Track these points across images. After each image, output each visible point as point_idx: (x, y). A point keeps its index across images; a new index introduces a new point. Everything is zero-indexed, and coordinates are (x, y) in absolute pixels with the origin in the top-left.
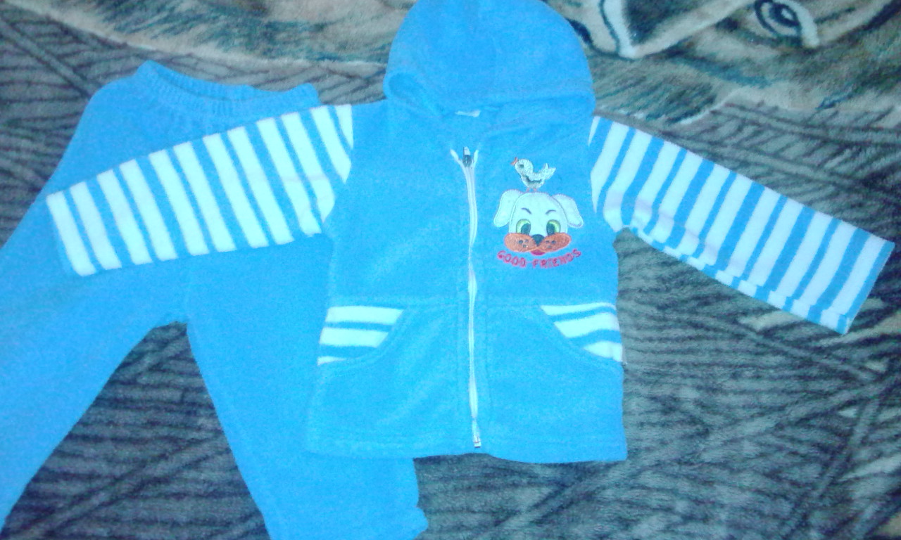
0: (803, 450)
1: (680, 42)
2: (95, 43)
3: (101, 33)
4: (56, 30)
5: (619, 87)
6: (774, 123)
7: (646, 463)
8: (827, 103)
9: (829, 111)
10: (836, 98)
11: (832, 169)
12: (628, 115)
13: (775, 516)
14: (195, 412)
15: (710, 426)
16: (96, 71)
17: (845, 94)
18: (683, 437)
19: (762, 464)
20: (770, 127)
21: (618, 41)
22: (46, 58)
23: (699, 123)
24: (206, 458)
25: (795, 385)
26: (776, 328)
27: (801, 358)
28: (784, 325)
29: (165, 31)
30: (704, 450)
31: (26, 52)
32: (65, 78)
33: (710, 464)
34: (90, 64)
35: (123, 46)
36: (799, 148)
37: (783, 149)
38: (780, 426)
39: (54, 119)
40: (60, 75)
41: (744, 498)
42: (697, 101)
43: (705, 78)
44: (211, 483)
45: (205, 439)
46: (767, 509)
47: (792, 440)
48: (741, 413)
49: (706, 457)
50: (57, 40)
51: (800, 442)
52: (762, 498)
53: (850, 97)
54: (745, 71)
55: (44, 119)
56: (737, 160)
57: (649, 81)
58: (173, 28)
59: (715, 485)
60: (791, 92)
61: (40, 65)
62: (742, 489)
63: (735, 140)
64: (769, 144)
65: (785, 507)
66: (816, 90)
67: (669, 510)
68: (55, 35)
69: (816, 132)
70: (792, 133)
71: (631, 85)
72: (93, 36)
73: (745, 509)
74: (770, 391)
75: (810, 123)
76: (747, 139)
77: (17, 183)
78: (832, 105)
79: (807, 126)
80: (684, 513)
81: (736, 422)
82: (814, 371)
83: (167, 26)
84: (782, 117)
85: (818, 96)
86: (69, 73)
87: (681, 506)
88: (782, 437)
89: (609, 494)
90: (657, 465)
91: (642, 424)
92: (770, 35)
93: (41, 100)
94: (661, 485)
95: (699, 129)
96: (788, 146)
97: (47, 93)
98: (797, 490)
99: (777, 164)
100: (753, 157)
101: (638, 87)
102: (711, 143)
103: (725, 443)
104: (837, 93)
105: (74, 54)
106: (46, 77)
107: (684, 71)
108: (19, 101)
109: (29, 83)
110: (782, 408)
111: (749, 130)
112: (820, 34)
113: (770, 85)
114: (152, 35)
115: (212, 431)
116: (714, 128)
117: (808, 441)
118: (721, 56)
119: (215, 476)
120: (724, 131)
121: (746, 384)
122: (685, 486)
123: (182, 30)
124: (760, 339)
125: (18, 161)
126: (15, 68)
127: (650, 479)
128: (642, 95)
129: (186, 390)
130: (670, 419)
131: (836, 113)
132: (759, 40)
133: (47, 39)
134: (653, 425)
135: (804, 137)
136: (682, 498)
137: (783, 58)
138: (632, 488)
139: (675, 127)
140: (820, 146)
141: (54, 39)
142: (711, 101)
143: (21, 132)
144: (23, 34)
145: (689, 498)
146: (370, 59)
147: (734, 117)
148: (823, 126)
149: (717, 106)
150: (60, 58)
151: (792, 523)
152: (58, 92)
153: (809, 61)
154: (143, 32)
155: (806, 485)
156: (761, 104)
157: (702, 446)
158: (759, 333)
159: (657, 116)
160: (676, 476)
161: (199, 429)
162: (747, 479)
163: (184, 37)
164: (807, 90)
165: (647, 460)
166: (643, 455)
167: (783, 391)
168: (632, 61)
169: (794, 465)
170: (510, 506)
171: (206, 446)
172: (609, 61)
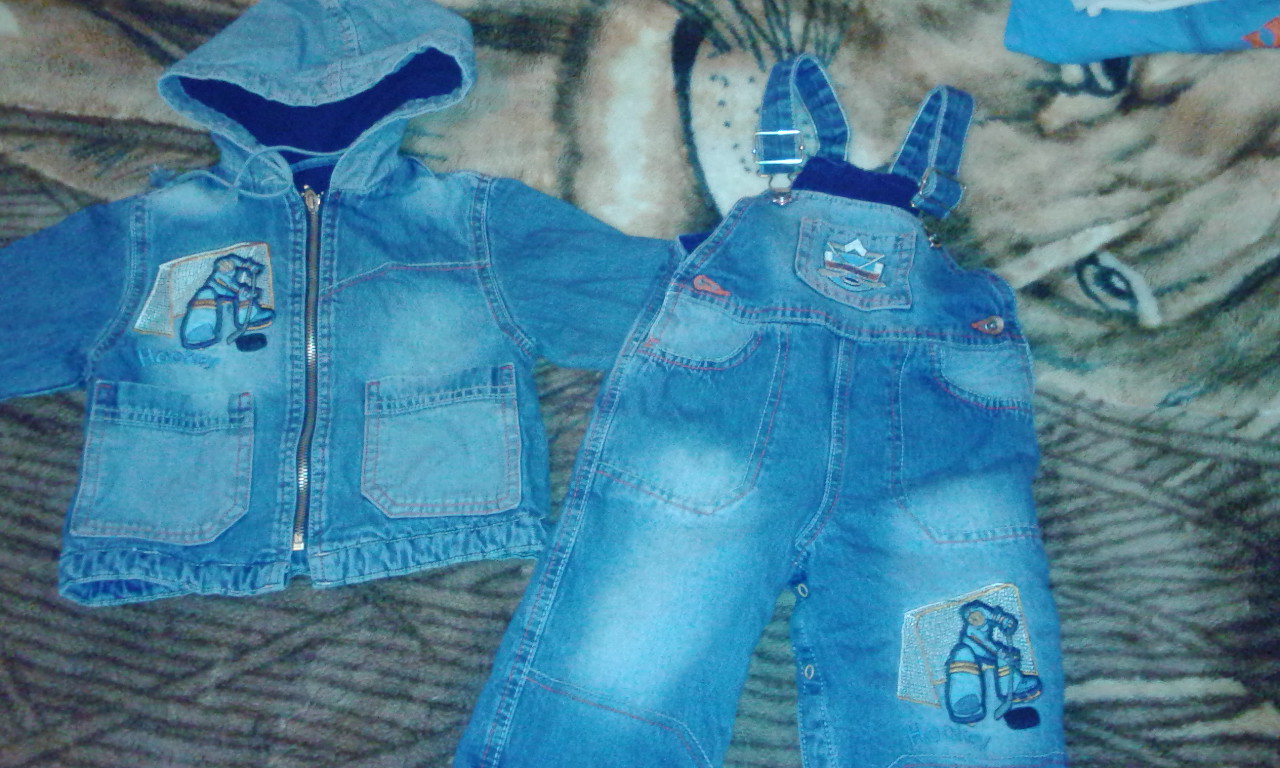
6: (1095, 423)
8: (1172, 399)
9: (1173, 411)
10: (1184, 393)
11: (1175, 489)
17: (1197, 390)
20: (1091, 429)
26: (1092, 704)
28: (1107, 701)
36: (1129, 457)
37: (1106, 460)
53: (1201, 394)
54: (1060, 349)
60: (1122, 382)
63: (1044, 441)
64: (1089, 451)
66: (1158, 380)
69: (1154, 437)
70: (1121, 437)
75: (1145, 424)
76: (1057, 443)
78: (1177, 403)
79: (1141, 429)
84: (1107, 415)
85: (1158, 390)
92: (1095, 306)
96: (1114, 455)
99: (1100, 478)
100: (1065, 469)
104: (1184, 388)
111: (1061, 430)
112: (1162, 309)
113: (1093, 371)
131: (1183, 414)
132: (1079, 312)
135: (1136, 443)
137: (1110, 337)
140: (1157, 457)
148: (1164, 429)
153: (1147, 345)
156: (1081, 396)
164: (1144, 381)
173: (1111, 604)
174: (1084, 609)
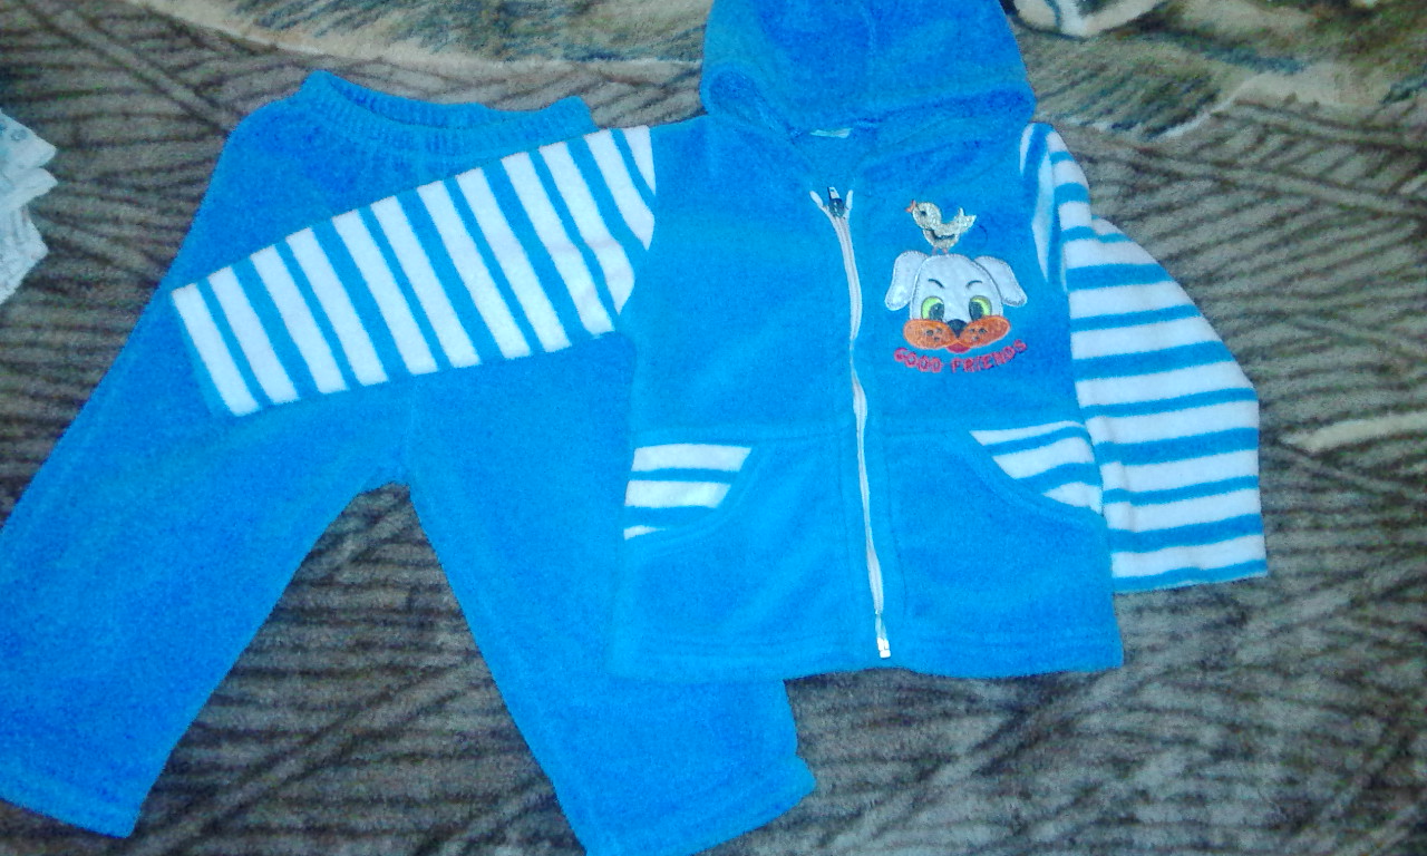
0: (1396, 636)
1: (1156, 8)
2: (225, 47)
3: (235, 32)
4: (164, 28)
5: (1065, 82)
6: (1314, 128)
7: (1150, 670)
8: (1398, 92)
9: (1400, 106)
10: (1408, 85)
11: (1414, 193)
12: (1083, 125)
13: (1357, 744)
14: (432, 624)
15: (1248, 608)
16: (229, 93)
18: (1205, 628)
19: (1334, 662)
20: (1307, 135)
21: (1057, 10)
22: (151, 73)
23: (1196, 134)
24: (453, 696)
25: (1376, 536)
26: (1343, 448)
27: (1385, 494)
28: (1355, 443)
29: (337, 24)
30: (1241, 646)
31: (120, 67)
32: (182, 104)
33: (1249, 667)
34: (219, 81)
35: (272, 49)
36: (1356, 165)
37: (1332, 169)
38: (1356, 603)
39: (170, 170)
40: (173, 100)
41: (1307, 718)
42: (1189, 100)
43: (1200, 62)
44: (463, 735)
45: (451, 666)
46: (1345, 733)
47: (1377, 622)
48: (1294, 585)
49: (1245, 656)
50: (166, 43)
51: (1391, 625)
52: (1335, 716)
54: (1263, 49)
55: (152, 171)
56: (1260, 189)
57: (1112, 72)
58: (350, 18)
59: (1261, 699)
60: (1337, 78)
61: (142, 85)
62: (1303, 704)
63: (1255, 158)
64: (1309, 161)
65: (1372, 729)
66: (1378, 71)
67: (1189, 742)
68: (163, 36)
69: (1384, 137)
70: (1344, 142)
71: (1083, 79)
72: (224, 37)
73: (1309, 735)
74: (1337, 549)
75: (1370, 124)
76: (1273, 155)
77: (119, 274)
78: (1406, 95)
79: (1367, 130)
80: (1216, 747)
81: (1288, 599)
82: (1406, 513)
83: (339, 15)
84: (1326, 117)
85: (1381, 83)
86: (187, 96)
87: (1210, 735)
88: (1361, 619)
89: (1095, 721)
90: (1166, 673)
91: (1139, 610)
93: (148, 141)
94: (1177, 703)
95: (1195, 143)
96: (1338, 164)
97: (154, 132)
98: (1389, 701)
99: (1324, 192)
100: (1284, 184)
101: (1096, 80)
102: (1219, 164)
103: (1273, 634)
104: (1410, 78)
105: (194, 65)
106: (153, 104)
107: (1167, 54)
108: (113, 144)
109: (127, 115)
110: (1358, 574)
111: (1275, 141)
113: (1302, 69)
114: (317, 29)
115: (459, 652)
116: (1219, 141)
117: (1402, 623)
118: (1222, 27)
119: (469, 724)
120: (1238, 143)
121: (1299, 539)
122: (1213, 705)
123: (364, 21)
124: (1316, 466)
125: (117, 240)
126: (101, 92)
127: (1156, 695)
128: (1104, 93)
129: (414, 589)
130: (1183, 599)
131: (1413, 107)
133: (150, 43)
134: (1159, 611)
135: (1362, 147)
136: (1209, 723)
137: (1319, 28)
138: (1131, 710)
139: (1158, 141)
140: (1389, 161)
141: (159, 43)
142: (1211, 98)
143: (118, 193)
144: (111, 36)
145: (1219, 721)
146: (667, 55)
147: (1249, 122)
148: (1393, 127)
149: (1222, 106)
150: (173, 73)
151: (1386, 752)
152: (174, 127)
153: (1363, 29)
154: (302, 26)
155: (1404, 692)
156: (1291, 99)
157: (1236, 640)
158: (1314, 457)
159: (1129, 126)
160: (1199, 689)
161: (439, 650)
162: (1311, 687)
163: (368, 31)
164: (1364, 74)
165: (1153, 665)
166: (1146, 657)
167: (1358, 547)
168: (1082, 40)
169: (1383, 661)
170: (941, 748)
171: (451, 677)
172: (1045, 42)
173: (1353, 333)
174: (1326, 341)
